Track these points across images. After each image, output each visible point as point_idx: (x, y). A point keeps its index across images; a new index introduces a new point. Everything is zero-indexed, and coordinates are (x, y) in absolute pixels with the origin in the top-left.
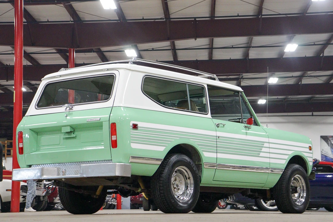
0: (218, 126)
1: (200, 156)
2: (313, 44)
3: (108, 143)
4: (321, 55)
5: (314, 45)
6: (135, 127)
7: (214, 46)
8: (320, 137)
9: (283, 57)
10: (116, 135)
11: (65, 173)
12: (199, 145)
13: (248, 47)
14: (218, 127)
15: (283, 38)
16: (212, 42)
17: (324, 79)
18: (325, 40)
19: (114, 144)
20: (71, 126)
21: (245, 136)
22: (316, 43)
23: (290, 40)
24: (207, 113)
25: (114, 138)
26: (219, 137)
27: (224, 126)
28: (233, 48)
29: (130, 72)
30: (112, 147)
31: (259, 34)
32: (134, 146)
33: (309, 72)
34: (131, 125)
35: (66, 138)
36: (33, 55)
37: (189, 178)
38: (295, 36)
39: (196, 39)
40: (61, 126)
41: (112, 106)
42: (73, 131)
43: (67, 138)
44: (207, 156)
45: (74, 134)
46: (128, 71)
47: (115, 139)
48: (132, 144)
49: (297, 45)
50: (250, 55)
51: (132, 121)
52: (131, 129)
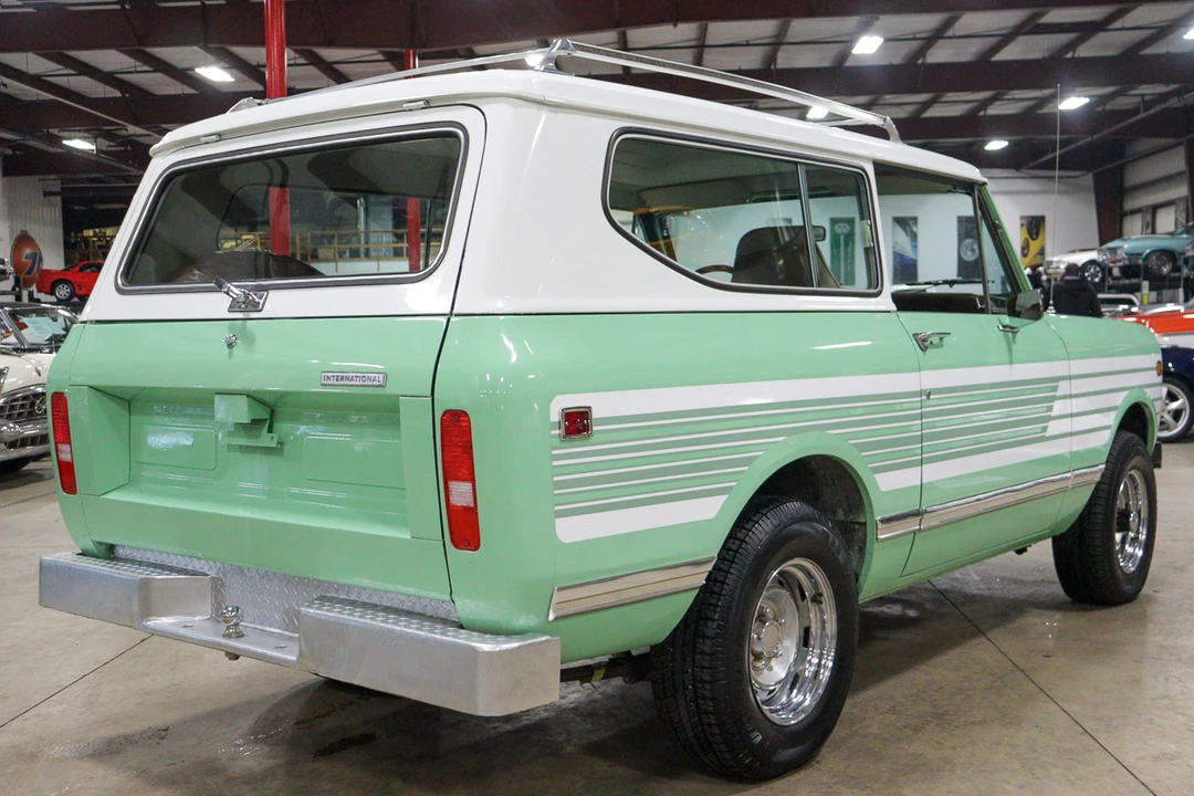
0: (923, 343)
1: (863, 493)
2: (911, 37)
3: (432, 521)
4: (920, 61)
5: (914, 39)
6: (577, 423)
7: (709, 41)
8: (891, 220)
9: (847, 64)
10: (472, 480)
11: (236, 625)
12: (862, 447)
13: (777, 43)
14: (924, 349)
15: (851, 22)
16: (703, 33)
17: (911, 109)
18: (931, 31)
19: (463, 529)
20: (255, 398)
21: (1008, 367)
22: (917, 36)
23: (865, 28)
24: (879, 288)
25: (461, 493)
26: (929, 395)
27: (941, 339)
28: (748, 45)
29: (544, 116)
30: (453, 541)
31: (811, 12)
32: (572, 530)
33: (887, 97)
34: (555, 416)
35: (241, 447)
36: (337, 66)
37: (817, 599)
38: (878, 18)
39: (675, 25)
40: (212, 390)
41: (448, 311)
42: (267, 416)
43: (243, 449)
44: (887, 486)
45: (270, 430)
46: (532, 110)
47: (466, 501)
48: (560, 523)
49: (882, 40)
50: (779, 61)
51: (558, 398)
52: (557, 441)
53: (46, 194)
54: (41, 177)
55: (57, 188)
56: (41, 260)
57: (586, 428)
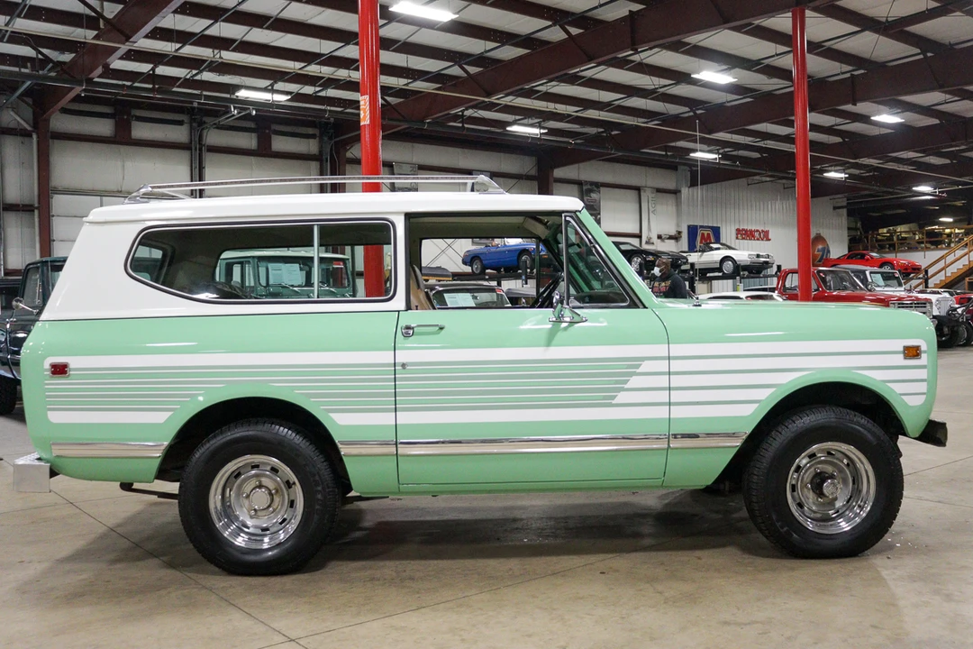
0: (406, 333)
6: (60, 370)
12: (312, 396)
14: (407, 336)
24: (391, 296)
26: (404, 366)
32: (60, 418)
34: (47, 365)
48: (51, 414)
51: (48, 359)
52: (48, 377)
53: (835, 208)
54: (832, 197)
55: (845, 204)
56: (829, 251)
57: (65, 372)
